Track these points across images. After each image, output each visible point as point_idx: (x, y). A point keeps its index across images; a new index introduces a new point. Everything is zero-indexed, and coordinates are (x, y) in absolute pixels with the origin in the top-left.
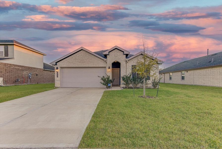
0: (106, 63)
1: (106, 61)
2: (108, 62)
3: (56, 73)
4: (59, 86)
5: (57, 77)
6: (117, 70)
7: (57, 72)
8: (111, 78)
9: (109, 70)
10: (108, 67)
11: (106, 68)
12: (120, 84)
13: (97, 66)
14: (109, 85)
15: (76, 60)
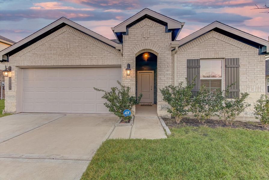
0: (122, 55)
1: (121, 50)
2: (125, 53)
3: (7, 79)
4: (13, 110)
5: (10, 88)
6: (147, 74)
7: (10, 78)
8: (132, 93)
9: (128, 72)
10: (126, 66)
11: (121, 67)
12: (156, 103)
13: (100, 63)
14: (125, 113)
15: (51, 50)
